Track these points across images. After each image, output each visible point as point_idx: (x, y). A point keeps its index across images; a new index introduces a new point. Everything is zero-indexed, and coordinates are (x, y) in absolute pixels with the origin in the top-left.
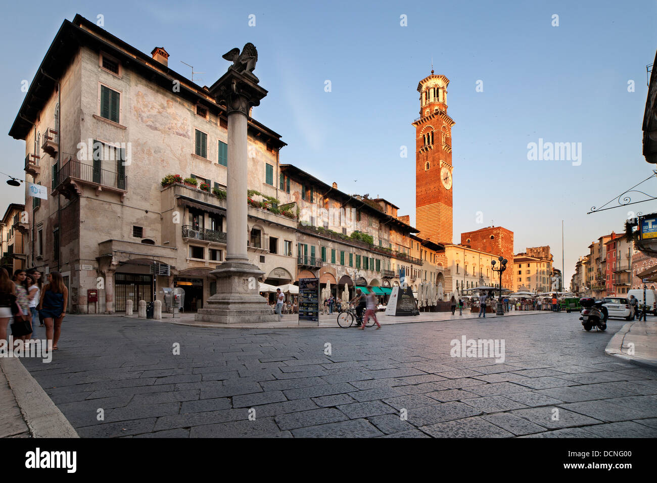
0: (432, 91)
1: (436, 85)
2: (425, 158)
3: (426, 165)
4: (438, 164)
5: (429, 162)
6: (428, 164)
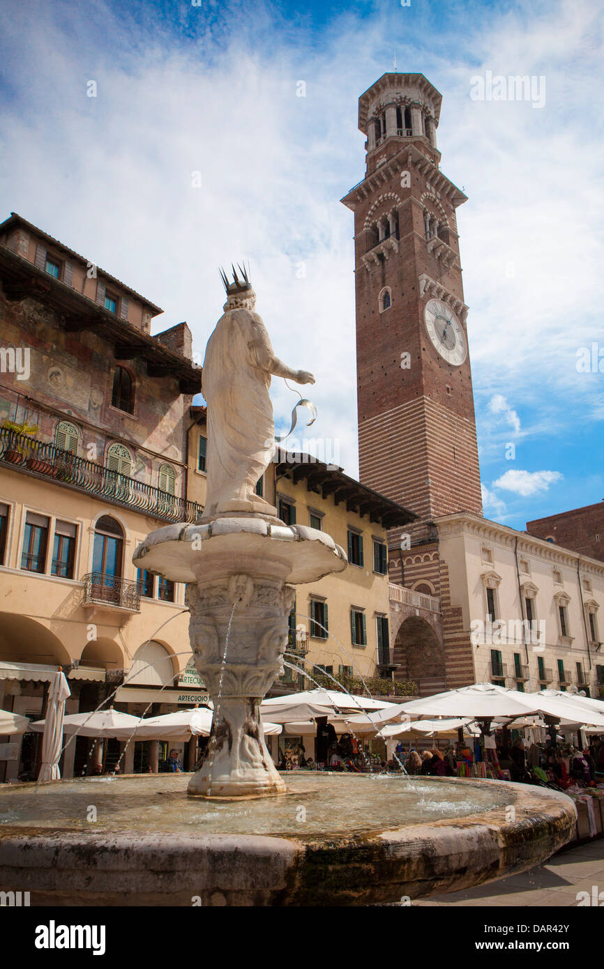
0: (391, 114)
1: (403, 100)
2: (379, 280)
3: (380, 297)
4: (415, 288)
5: (389, 289)
6: (386, 297)
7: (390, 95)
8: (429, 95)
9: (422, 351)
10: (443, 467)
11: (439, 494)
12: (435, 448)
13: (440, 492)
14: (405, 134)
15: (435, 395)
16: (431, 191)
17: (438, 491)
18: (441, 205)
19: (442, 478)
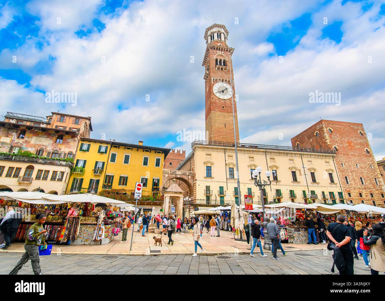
7: (209, 33)
8: (220, 27)
9: (211, 99)
10: (219, 130)
11: (216, 139)
12: (215, 126)
13: (217, 138)
14: (219, 40)
15: (217, 110)
16: (219, 53)
17: (216, 138)
18: (224, 55)
19: (219, 134)
